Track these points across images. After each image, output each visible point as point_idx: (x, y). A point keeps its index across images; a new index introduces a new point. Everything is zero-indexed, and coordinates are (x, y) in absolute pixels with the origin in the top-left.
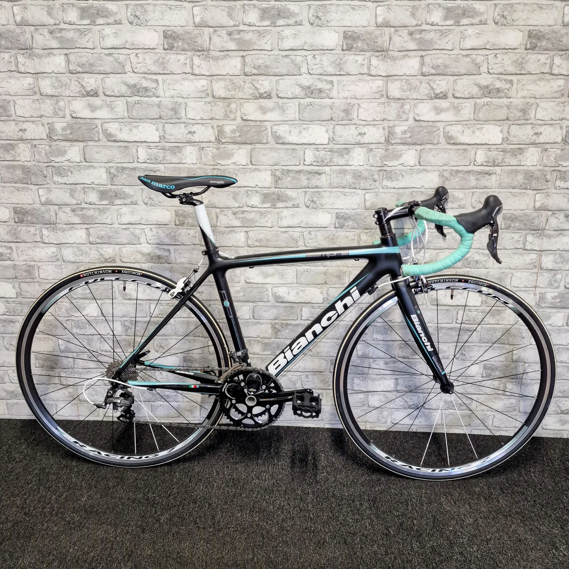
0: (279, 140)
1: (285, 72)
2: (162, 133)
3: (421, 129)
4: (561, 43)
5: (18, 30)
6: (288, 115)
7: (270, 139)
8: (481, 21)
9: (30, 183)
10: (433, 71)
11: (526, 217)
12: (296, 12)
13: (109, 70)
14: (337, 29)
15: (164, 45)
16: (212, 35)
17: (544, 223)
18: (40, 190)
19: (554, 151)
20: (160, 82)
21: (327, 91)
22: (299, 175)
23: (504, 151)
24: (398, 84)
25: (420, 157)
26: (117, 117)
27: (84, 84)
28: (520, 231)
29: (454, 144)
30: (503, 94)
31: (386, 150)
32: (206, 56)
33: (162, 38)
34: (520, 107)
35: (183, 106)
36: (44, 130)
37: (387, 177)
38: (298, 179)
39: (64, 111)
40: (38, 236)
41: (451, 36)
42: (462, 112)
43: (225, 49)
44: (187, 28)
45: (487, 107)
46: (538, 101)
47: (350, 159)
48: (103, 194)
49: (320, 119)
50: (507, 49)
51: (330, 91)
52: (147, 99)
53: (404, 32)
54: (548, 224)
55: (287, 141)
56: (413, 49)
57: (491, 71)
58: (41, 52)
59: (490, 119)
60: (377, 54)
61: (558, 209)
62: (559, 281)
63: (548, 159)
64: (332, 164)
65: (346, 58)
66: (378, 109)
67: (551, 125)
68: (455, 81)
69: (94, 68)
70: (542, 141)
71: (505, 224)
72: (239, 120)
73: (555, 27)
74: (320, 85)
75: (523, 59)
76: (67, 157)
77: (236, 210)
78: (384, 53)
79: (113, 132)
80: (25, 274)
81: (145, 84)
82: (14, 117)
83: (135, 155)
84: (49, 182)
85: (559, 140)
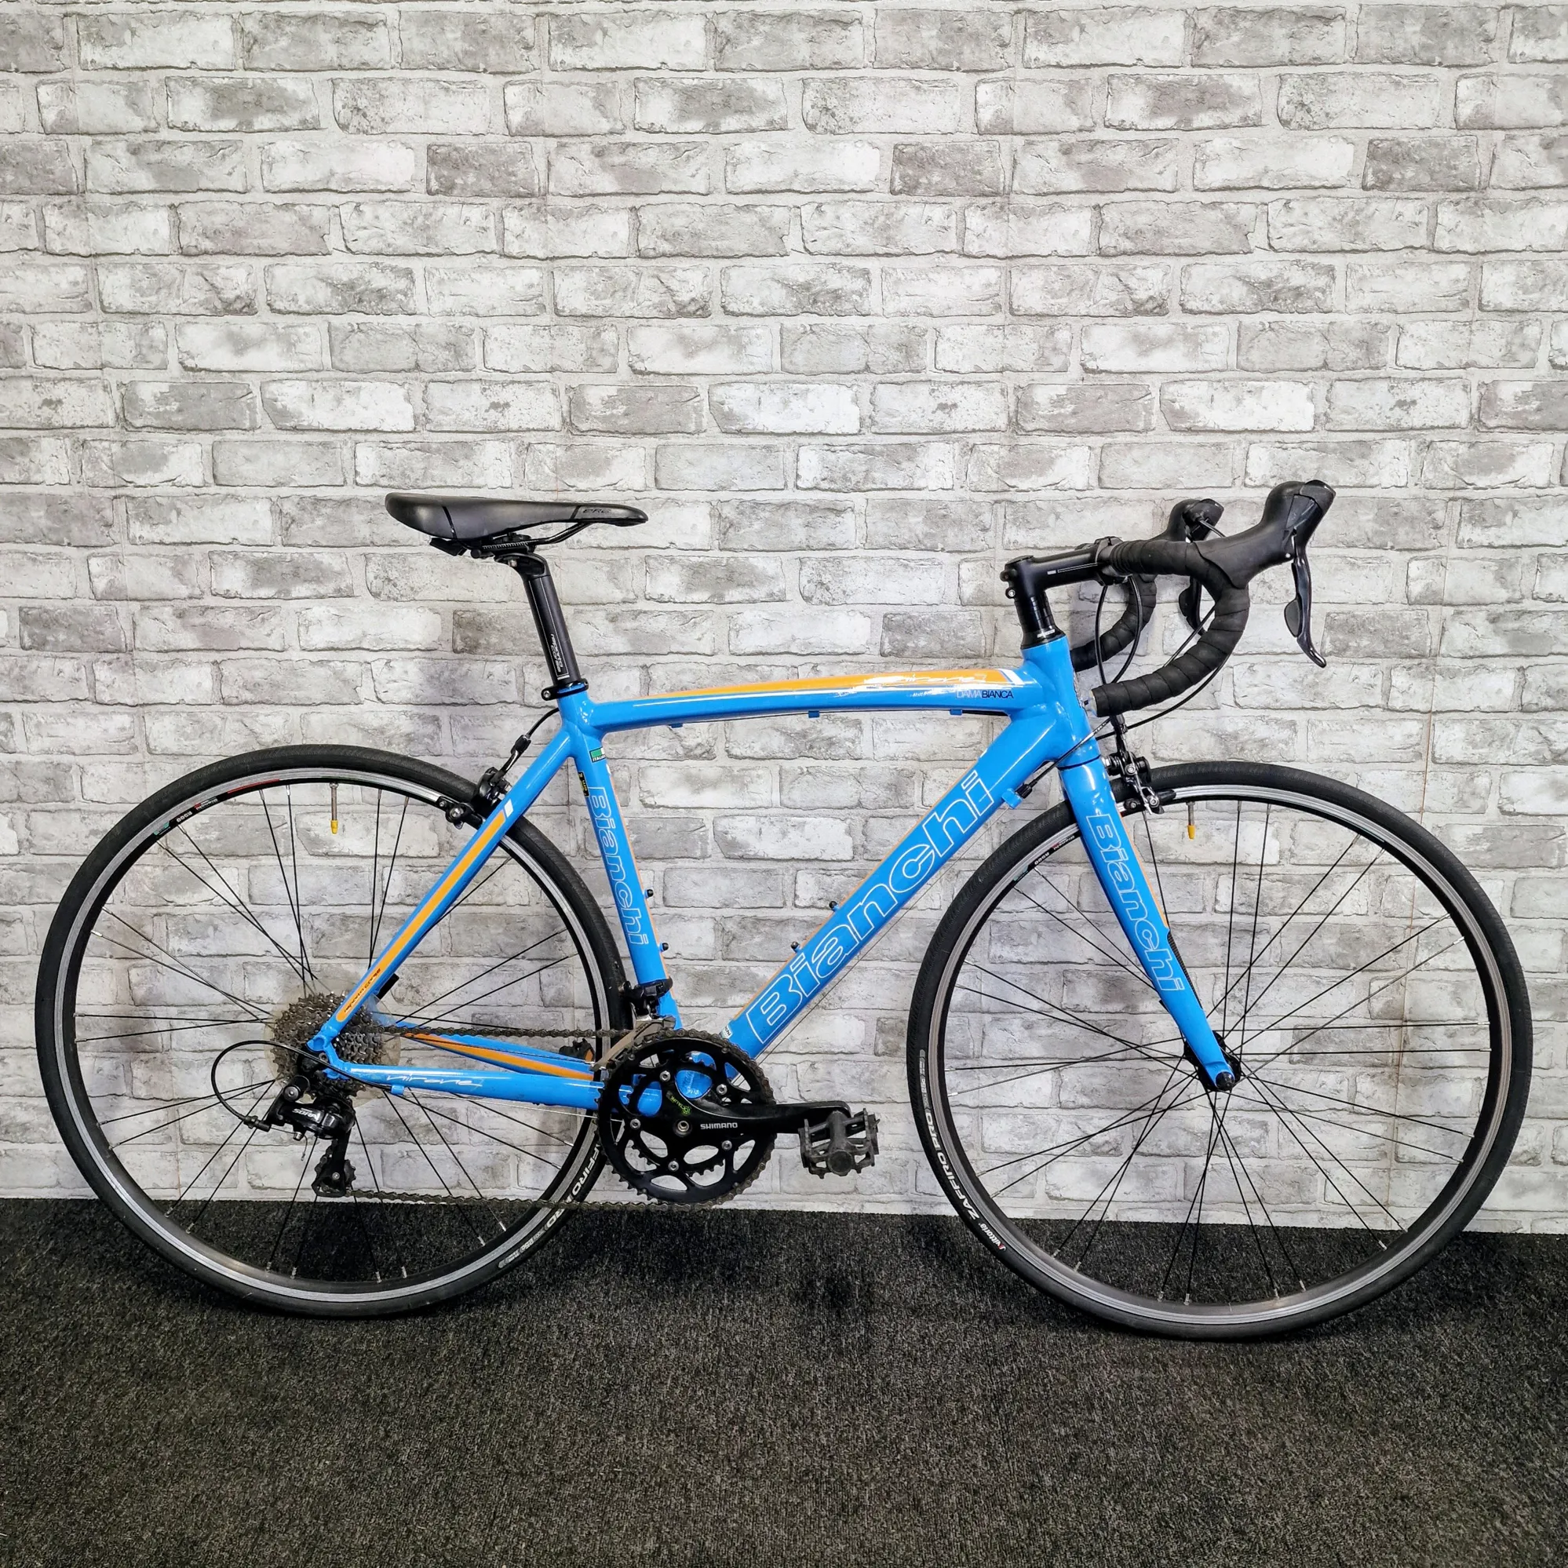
0: (730, 424)
1: (743, 247)
2: (421, 408)
3: (1100, 393)
4: (1454, 172)
5: (49, 146)
6: (755, 360)
7: (707, 420)
8: (1245, 118)
9: (66, 541)
10: (1127, 245)
11: (1388, 623)
12: (771, 97)
13: (284, 246)
14: (879, 140)
15: (428, 181)
16: (553, 156)
17: (1436, 639)
18: (93, 562)
19: (1451, 449)
20: (418, 275)
21: (855, 297)
22: (783, 516)
23: (1321, 448)
24: (1037, 277)
25: (1102, 466)
26: (302, 366)
27: (218, 282)
28: (1371, 661)
29: (1189, 430)
30: (1309, 303)
31: (1013, 448)
32: (539, 209)
33: (425, 164)
34: (1357, 335)
35: (477, 338)
36: (109, 402)
37: (1015, 520)
38: (781, 526)
39: (165, 352)
40: (84, 684)
41: (1170, 156)
42: (1207, 347)
43: (588, 191)
44: (490, 138)
45: (1271, 334)
46: (1402, 320)
47: (918, 472)
48: (261, 570)
49: (838, 369)
50: (1316, 188)
51: (861, 295)
52: (382, 319)
53: (1050, 148)
54: (1445, 640)
55: (750, 427)
56: (1074, 189)
57: (1276, 244)
58: (108, 200)
59: (1278, 365)
60: (983, 201)
61: (1470, 601)
62: (1483, 794)
63: (1435, 470)
64: (870, 486)
65: (902, 213)
66: (990, 340)
67: (1440, 380)
68: (1184, 270)
69: (245, 242)
70: (1418, 423)
71: (1332, 642)
72: (624, 372)
73: (1434, 132)
74: (835, 281)
75: (1359, 211)
76: (167, 473)
77: (618, 609)
78: (998, 199)
79: (290, 407)
80: (43, 789)
81: (379, 281)
82: (30, 369)
83: (348, 465)
84: (117, 538)
85: (1463, 418)
